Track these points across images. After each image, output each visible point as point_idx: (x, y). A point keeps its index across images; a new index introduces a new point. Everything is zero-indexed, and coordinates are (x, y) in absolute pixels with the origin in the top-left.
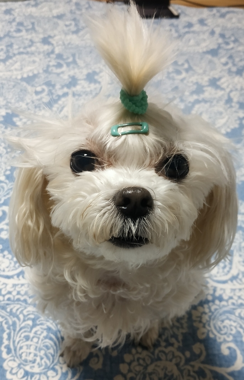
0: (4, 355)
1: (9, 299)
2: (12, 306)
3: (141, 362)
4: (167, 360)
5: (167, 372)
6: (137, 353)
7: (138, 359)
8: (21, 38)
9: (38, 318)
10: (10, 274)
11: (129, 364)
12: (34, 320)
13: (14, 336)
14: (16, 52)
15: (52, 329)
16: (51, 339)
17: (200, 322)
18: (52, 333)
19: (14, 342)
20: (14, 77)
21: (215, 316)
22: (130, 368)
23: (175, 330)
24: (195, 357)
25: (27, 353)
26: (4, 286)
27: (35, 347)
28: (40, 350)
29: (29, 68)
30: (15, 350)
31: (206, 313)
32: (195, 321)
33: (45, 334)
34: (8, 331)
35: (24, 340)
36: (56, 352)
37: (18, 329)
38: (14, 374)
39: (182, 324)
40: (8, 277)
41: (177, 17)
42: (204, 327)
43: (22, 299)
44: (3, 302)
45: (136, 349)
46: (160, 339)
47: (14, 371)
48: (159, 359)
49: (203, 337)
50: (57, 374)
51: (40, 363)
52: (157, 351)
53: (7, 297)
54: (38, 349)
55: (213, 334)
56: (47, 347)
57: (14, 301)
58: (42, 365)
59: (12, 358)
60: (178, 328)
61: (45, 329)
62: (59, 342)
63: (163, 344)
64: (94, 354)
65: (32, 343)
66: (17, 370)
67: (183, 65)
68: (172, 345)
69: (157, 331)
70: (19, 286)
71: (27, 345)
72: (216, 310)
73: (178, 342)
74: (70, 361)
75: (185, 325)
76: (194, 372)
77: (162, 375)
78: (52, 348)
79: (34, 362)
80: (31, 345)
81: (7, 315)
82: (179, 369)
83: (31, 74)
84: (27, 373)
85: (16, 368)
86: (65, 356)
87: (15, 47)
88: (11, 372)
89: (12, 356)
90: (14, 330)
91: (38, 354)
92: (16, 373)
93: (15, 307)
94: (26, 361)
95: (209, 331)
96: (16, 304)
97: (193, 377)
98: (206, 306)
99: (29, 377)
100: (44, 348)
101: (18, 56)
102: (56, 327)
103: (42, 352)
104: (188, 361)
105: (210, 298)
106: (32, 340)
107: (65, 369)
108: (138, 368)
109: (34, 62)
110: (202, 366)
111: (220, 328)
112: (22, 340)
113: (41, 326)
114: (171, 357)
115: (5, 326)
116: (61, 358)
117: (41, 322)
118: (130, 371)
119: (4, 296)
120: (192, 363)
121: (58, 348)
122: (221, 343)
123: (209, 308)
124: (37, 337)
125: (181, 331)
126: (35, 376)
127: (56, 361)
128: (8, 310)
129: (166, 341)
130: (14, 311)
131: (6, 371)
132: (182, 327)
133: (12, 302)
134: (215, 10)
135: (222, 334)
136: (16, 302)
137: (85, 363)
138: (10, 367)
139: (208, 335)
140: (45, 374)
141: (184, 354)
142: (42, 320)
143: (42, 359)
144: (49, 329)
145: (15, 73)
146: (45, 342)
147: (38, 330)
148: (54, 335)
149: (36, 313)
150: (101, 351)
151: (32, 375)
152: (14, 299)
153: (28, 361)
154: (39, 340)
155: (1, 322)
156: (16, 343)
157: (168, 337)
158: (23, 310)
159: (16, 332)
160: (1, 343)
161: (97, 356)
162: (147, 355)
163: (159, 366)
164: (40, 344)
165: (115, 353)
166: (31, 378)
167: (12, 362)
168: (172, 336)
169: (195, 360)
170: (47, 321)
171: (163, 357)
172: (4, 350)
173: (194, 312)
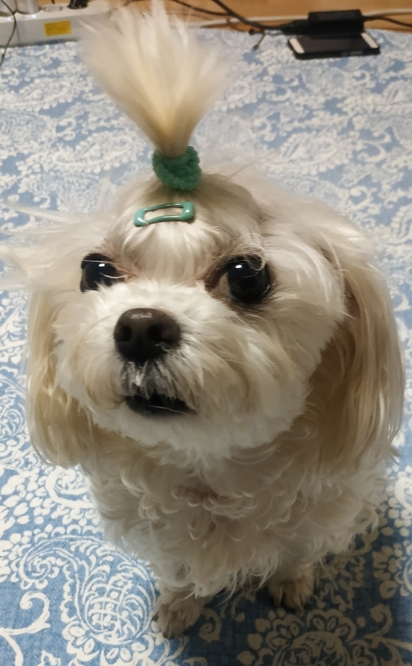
0: (65, 618)
1: (74, 532)
2: (78, 543)
3: (283, 631)
4: (326, 630)
5: (325, 649)
6: (277, 617)
7: (279, 627)
8: (101, 104)
9: (120, 560)
10: (77, 492)
11: (264, 635)
12: (112, 564)
13: (80, 589)
14: (93, 127)
15: (141, 579)
16: (139, 594)
17: (386, 571)
18: (140, 585)
19: (80, 598)
20: (89, 170)
22: (264, 640)
23: (342, 583)
24: (373, 626)
25: (100, 614)
26: (67, 510)
27: (113, 606)
28: (122, 609)
29: (115, 154)
30: (82, 610)
31: (396, 558)
32: (377, 570)
33: (130, 585)
34: (71, 581)
35: (97, 595)
36: (146, 615)
37: (87, 578)
38: (78, 647)
39: (354, 574)
40: (73, 498)
41: (376, 52)
42: (392, 578)
43: (95, 531)
44: (64, 537)
45: (275, 611)
46: (316, 597)
47: (79, 643)
48: (313, 628)
49: (391, 594)
50: (147, 648)
51: (121, 631)
52: (310, 616)
53: (70, 529)
54: (117, 609)
55: (407, 591)
56: (132, 606)
57: (81, 535)
58: (123, 634)
59: (77, 622)
60: (347, 580)
61: (130, 579)
62: (152, 599)
63: (321, 604)
64: (208, 618)
65: (108, 600)
66: (84, 641)
67: (382, 137)
68: (336, 606)
69: (311, 585)
70: (91, 512)
71: (101, 603)
73: (347, 602)
74: (168, 628)
75: (360, 576)
76: (371, 650)
77: (317, 653)
78: (140, 608)
79: (111, 628)
80: (106, 603)
81: (70, 557)
82: (345, 645)
83: (117, 165)
84: (98, 646)
85: (81, 638)
86: (160, 620)
87: (92, 118)
88: (74, 644)
89: (77, 619)
90: (81, 580)
91: (118, 616)
92: (82, 646)
93: (83, 545)
94: (98, 627)
95: (399, 586)
96: (85, 539)
97: (368, 657)
98: (397, 546)
99: (103, 652)
100: (127, 607)
101: (95, 135)
102: (148, 576)
103: (125, 614)
104: (361, 633)
105: (404, 533)
106: (108, 596)
107: (160, 639)
108: (277, 642)
109: (123, 143)
110: (385, 641)
112: (94, 595)
113: (123, 574)
114: (334, 625)
115: (67, 574)
116: (154, 623)
117: (123, 567)
118: (264, 645)
119: (66, 527)
120: (368, 636)
121: (150, 608)
123: (403, 549)
124: (116, 591)
125: (353, 584)
126: (112, 650)
127: (145, 628)
128: (73, 548)
129: (327, 599)
130: (82, 549)
131: (67, 641)
132: (355, 579)
133: (80, 537)
136: (85, 537)
137: (192, 632)
138: (72, 636)
139: (398, 591)
140: (128, 647)
141: (355, 622)
142: (126, 565)
143: (123, 624)
144: (136, 578)
145: (90, 163)
146: (130, 599)
147: (120, 580)
148: (144, 588)
149: (116, 554)
150: (218, 613)
151: (108, 648)
152: (81, 532)
153: (102, 627)
154: (119, 595)
155: (61, 568)
156: (84, 599)
157: (329, 594)
158: (96, 549)
159: (84, 584)
160: (60, 599)
161: (212, 621)
162: (293, 622)
163: (313, 640)
164: (122, 602)
165: (241, 618)
166: (105, 654)
167: (77, 628)
168: (337, 593)
169: (374, 631)
170: (133, 566)
171: (321, 626)
172: (64, 610)
173: (375, 555)
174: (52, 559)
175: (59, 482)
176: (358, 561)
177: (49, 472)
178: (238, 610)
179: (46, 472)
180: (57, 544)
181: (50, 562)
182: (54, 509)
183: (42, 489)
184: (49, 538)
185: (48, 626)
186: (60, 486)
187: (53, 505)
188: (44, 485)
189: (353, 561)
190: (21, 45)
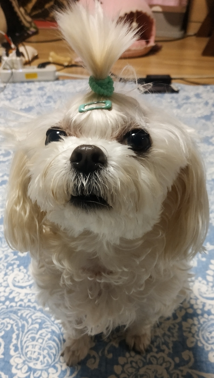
0: (12, 352)
1: (21, 306)
2: (22, 312)
3: (134, 364)
4: (157, 364)
5: (157, 375)
6: (131, 356)
7: (131, 362)
9: (44, 322)
10: (24, 285)
11: (123, 366)
12: (40, 324)
13: (22, 337)
15: (56, 333)
16: (54, 341)
17: (190, 332)
18: (55, 336)
19: (21, 341)
21: (204, 328)
22: (123, 369)
24: (183, 363)
25: (32, 351)
26: (18, 294)
27: (39, 347)
28: (44, 349)
30: (22, 349)
31: (195, 325)
32: (185, 331)
33: (49, 336)
34: (17, 332)
35: (31, 340)
36: (57, 352)
37: (26, 331)
38: (18, 369)
39: (173, 334)
40: (22, 287)
41: (177, 92)
42: (193, 336)
43: (32, 305)
44: (15, 308)
45: (129, 353)
46: (152, 346)
47: (19, 367)
48: (150, 363)
49: (192, 345)
50: (57, 371)
51: (43, 361)
52: (148, 356)
53: (18, 304)
54: (42, 349)
55: (202, 343)
56: (50, 348)
57: (24, 307)
58: (44, 363)
59: (19, 355)
60: (169, 337)
61: (49, 332)
62: (61, 344)
63: (155, 350)
64: (92, 355)
66: (22, 366)
68: (163, 351)
69: (150, 339)
70: (31, 295)
71: (33, 345)
72: (204, 322)
73: (169, 349)
74: (69, 360)
75: (176, 334)
76: (183, 376)
78: (54, 349)
79: (37, 359)
80: (36, 345)
81: (18, 319)
82: (168, 373)
84: (30, 369)
85: (21, 364)
86: (65, 355)
88: (16, 368)
89: (19, 353)
90: (23, 332)
91: (42, 352)
92: (21, 369)
93: (25, 313)
94: (30, 358)
95: (197, 340)
96: (26, 310)
98: (195, 319)
99: (32, 373)
100: (47, 348)
102: (59, 331)
103: (46, 352)
104: (177, 366)
105: (199, 312)
106: (37, 341)
107: (64, 367)
108: (130, 370)
110: (190, 371)
111: (208, 338)
113: (46, 329)
114: (162, 361)
115: (15, 328)
116: (61, 358)
117: (46, 326)
118: (123, 372)
119: (16, 303)
120: (181, 368)
121: (60, 349)
122: (208, 352)
123: (199, 320)
124: (41, 338)
125: (172, 339)
126: (37, 372)
127: (57, 360)
128: (19, 314)
129: (158, 347)
130: (24, 315)
131: (12, 366)
132: (173, 336)
134: (209, 87)
135: (209, 344)
136: (27, 308)
137: (82, 363)
138: (15, 363)
139: (197, 343)
140: (46, 370)
141: (173, 360)
142: (48, 324)
143: (44, 357)
144: (53, 332)
146: (49, 343)
147: (44, 333)
148: (57, 337)
149: (43, 318)
150: (98, 353)
151: (35, 371)
152: (25, 306)
153: (33, 359)
154: (43, 341)
155: (12, 325)
156: (23, 342)
157: (159, 344)
158: (32, 315)
159: (24, 334)
160: (10, 342)
161: (94, 357)
162: (139, 359)
163: (150, 369)
164: (44, 345)
165: (110, 356)
166: (34, 374)
167: (18, 359)
168: (163, 344)
169: (184, 365)
170: (52, 325)
171: (154, 361)
172: (12, 348)
173: (184, 323)
174: (8, 320)
175: (15, 279)
176: (175, 326)
177: (10, 274)
178: (109, 352)
179: (8, 273)
180: (11, 312)
181: (7, 321)
182: (11, 293)
183: (6, 282)
184: (7, 308)
185: (2, 357)
186: (15, 281)
187: (10, 291)
188: (6, 280)
189: (172, 326)
190: (14, 82)
